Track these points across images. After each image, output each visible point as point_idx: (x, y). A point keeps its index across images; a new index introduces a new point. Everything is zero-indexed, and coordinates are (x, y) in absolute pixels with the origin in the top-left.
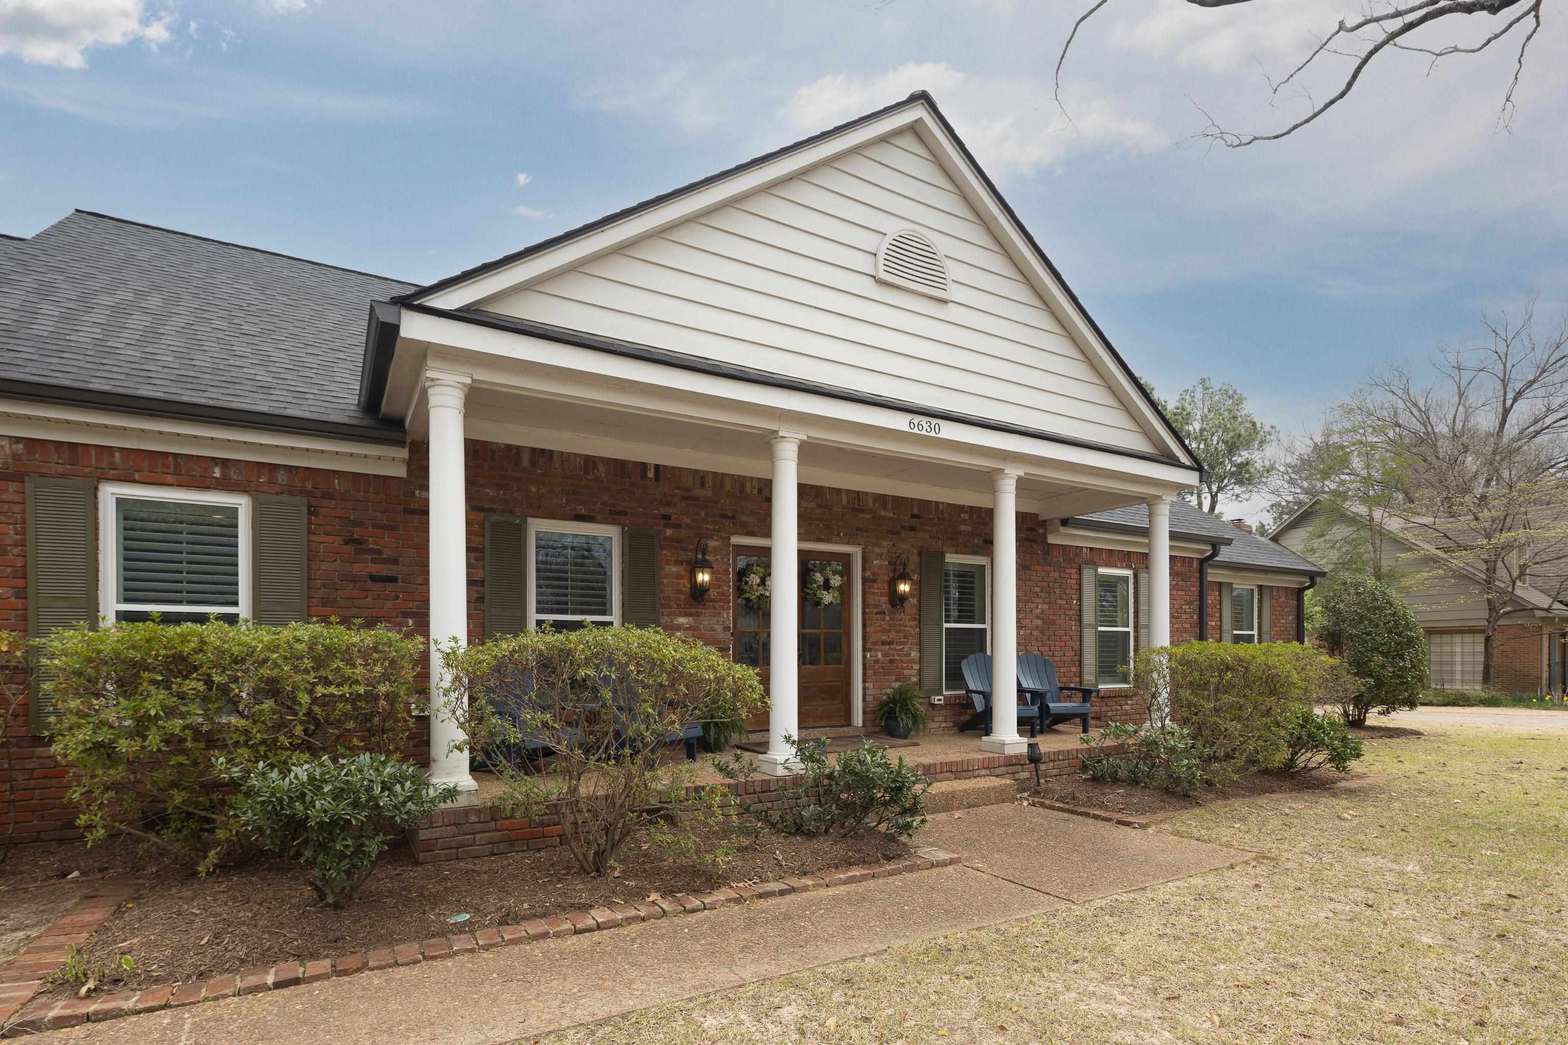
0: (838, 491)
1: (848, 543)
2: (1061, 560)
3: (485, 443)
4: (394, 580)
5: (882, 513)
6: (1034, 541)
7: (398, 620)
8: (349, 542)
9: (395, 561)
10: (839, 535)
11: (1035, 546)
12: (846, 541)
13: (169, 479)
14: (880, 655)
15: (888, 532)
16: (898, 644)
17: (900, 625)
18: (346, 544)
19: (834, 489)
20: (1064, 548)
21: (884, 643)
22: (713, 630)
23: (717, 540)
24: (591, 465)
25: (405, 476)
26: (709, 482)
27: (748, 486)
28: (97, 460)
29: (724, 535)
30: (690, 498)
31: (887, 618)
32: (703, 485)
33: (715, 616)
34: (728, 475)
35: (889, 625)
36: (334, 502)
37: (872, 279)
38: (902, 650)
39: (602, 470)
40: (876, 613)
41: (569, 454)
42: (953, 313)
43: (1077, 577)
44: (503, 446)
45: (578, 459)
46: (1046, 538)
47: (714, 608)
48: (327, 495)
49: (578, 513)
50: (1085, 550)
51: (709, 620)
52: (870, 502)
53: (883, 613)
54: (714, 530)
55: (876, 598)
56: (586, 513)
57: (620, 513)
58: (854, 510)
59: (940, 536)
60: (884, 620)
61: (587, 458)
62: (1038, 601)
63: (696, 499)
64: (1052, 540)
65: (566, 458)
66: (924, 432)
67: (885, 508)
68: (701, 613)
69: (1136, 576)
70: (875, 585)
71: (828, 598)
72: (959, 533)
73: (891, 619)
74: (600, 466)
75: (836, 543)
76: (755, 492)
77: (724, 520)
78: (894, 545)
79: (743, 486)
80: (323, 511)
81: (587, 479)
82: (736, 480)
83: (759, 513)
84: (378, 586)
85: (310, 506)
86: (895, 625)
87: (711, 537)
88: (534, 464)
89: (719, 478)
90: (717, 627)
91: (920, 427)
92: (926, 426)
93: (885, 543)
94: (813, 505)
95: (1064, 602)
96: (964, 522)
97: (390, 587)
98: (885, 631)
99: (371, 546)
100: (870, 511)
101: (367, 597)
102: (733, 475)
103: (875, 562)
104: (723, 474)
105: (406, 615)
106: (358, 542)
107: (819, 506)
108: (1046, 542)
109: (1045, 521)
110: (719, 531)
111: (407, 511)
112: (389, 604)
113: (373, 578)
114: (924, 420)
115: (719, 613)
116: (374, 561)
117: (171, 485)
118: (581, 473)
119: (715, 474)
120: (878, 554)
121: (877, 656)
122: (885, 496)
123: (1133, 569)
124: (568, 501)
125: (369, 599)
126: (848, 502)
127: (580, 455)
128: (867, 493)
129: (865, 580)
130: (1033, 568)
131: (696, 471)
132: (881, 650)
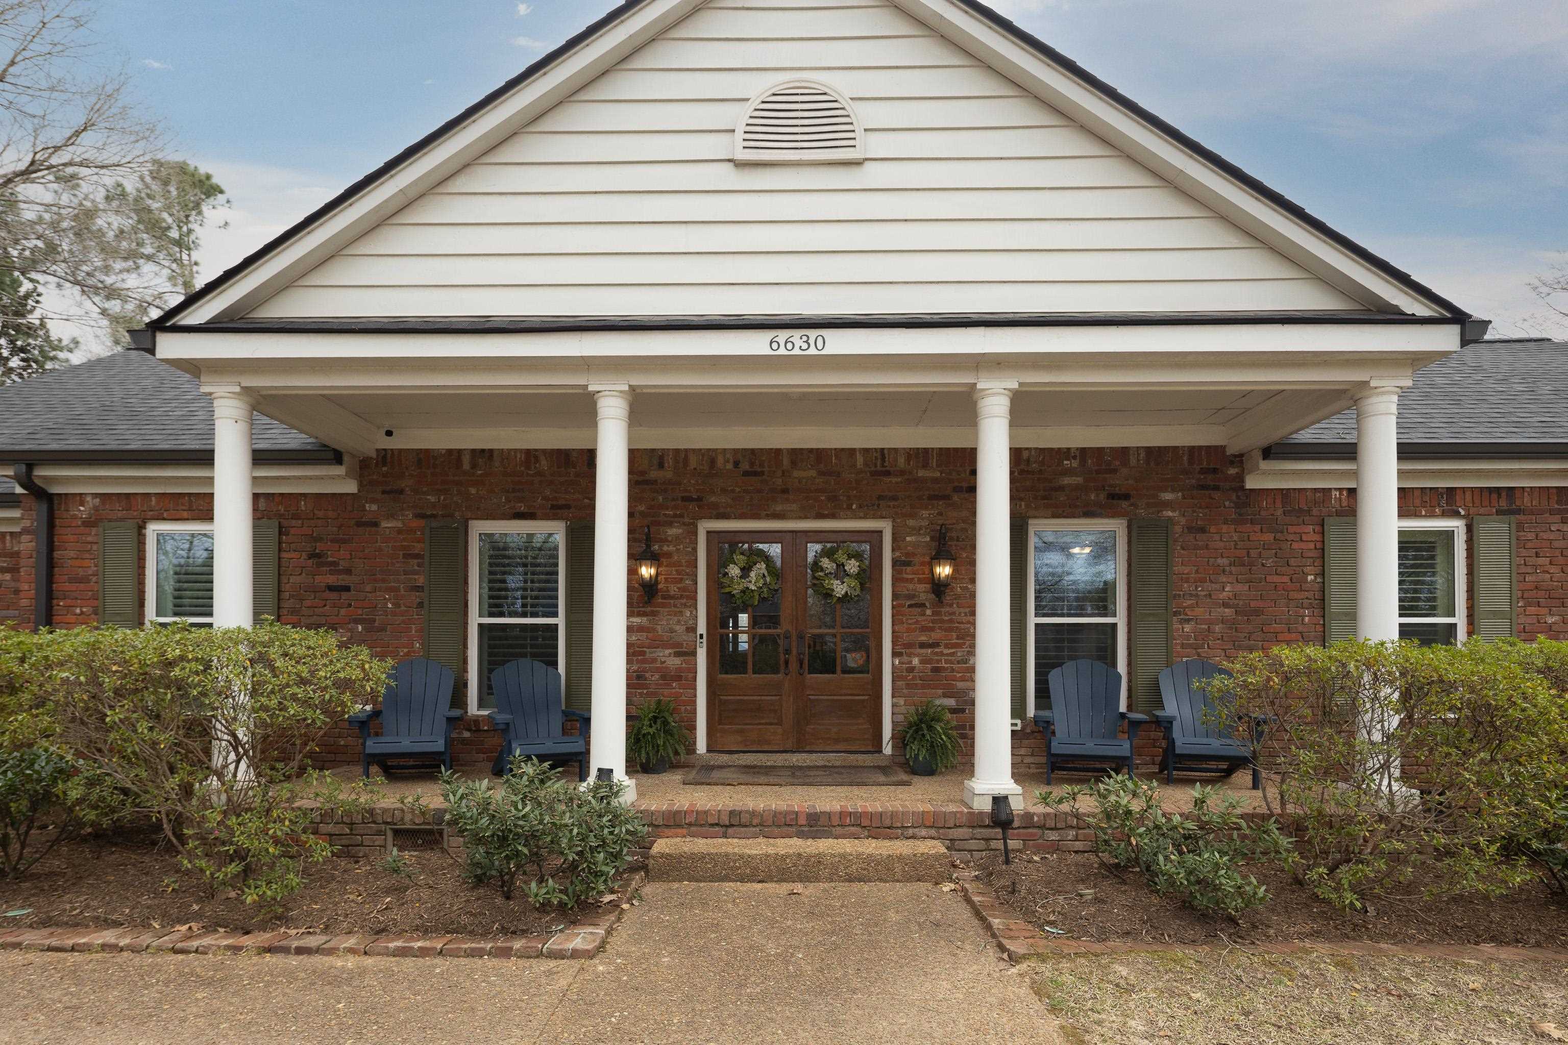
0: (852, 452)
1: (865, 517)
2: (1279, 512)
3: (427, 451)
4: (347, 589)
5: (921, 473)
6: (1217, 488)
7: (350, 626)
8: (312, 556)
9: (348, 572)
10: (849, 507)
11: (1217, 495)
12: (862, 514)
13: (185, 514)
14: (916, 661)
15: (932, 498)
16: (947, 646)
17: (951, 621)
18: (310, 558)
19: (843, 449)
20: (1285, 494)
21: (923, 645)
22: (672, 631)
23: (678, 527)
24: (533, 460)
25: (356, 491)
26: (669, 462)
27: (720, 461)
28: (142, 505)
29: (687, 520)
30: (647, 482)
31: (928, 612)
32: (661, 465)
33: (675, 615)
34: (694, 450)
35: (933, 622)
36: (300, 522)
37: (731, 164)
38: (953, 654)
39: (544, 464)
40: (910, 606)
41: (510, 450)
42: (872, 175)
43: (1317, 537)
44: (444, 452)
45: (519, 456)
46: (1243, 481)
47: (675, 606)
48: (296, 517)
49: (518, 510)
50: (1334, 493)
51: (667, 620)
52: (901, 461)
53: (923, 605)
54: (675, 516)
55: (911, 586)
56: (526, 511)
57: (560, 507)
58: (874, 474)
59: (1022, 495)
60: (924, 615)
61: (528, 452)
62: (1223, 579)
63: (654, 482)
64: (1252, 483)
65: (506, 455)
66: (796, 351)
67: (925, 466)
68: (658, 612)
69: (1469, 529)
70: (909, 569)
71: (839, 589)
72: (1061, 488)
73: (933, 614)
74: (542, 458)
75: (846, 518)
76: (730, 466)
77: (687, 503)
78: (940, 514)
79: (713, 462)
80: (292, 531)
81: (528, 474)
82: (703, 455)
83: (733, 491)
84: (334, 595)
85: (280, 527)
86: (942, 621)
87: (670, 524)
88: (474, 466)
89: (682, 456)
90: (677, 628)
91: (789, 346)
92: (798, 343)
93: (925, 513)
94: (813, 473)
95: (1286, 579)
96: (1069, 472)
97: (345, 595)
98: (924, 629)
99: (330, 559)
100: (902, 473)
101: (325, 606)
102: (701, 450)
103: (908, 539)
104: (686, 450)
105: (357, 621)
106: (318, 556)
107: (821, 473)
108: (1242, 488)
109: (1241, 455)
110: (681, 516)
111: (359, 524)
112: (343, 612)
113: (331, 588)
114: (796, 335)
115: (681, 612)
116: (332, 573)
117: (188, 519)
118: (523, 468)
119: (677, 451)
120: (913, 528)
121: (911, 662)
122: (926, 450)
123: (1463, 517)
124: (508, 501)
125: (327, 608)
126: (866, 464)
127: (521, 450)
128: (896, 450)
129: (895, 563)
130: (1213, 529)
131: (653, 450)
132: (918, 655)
